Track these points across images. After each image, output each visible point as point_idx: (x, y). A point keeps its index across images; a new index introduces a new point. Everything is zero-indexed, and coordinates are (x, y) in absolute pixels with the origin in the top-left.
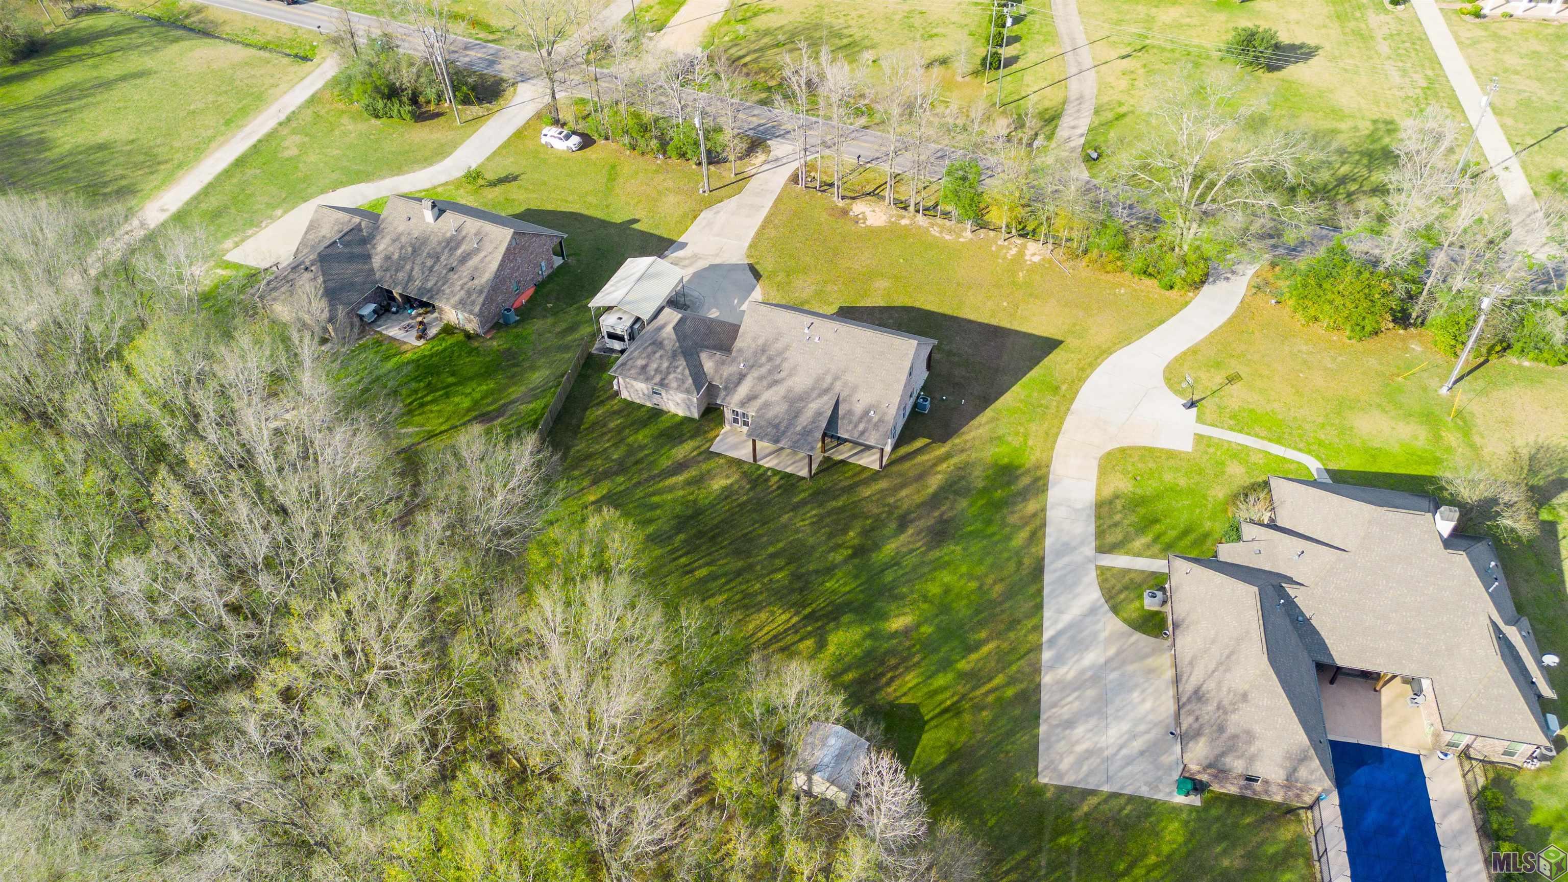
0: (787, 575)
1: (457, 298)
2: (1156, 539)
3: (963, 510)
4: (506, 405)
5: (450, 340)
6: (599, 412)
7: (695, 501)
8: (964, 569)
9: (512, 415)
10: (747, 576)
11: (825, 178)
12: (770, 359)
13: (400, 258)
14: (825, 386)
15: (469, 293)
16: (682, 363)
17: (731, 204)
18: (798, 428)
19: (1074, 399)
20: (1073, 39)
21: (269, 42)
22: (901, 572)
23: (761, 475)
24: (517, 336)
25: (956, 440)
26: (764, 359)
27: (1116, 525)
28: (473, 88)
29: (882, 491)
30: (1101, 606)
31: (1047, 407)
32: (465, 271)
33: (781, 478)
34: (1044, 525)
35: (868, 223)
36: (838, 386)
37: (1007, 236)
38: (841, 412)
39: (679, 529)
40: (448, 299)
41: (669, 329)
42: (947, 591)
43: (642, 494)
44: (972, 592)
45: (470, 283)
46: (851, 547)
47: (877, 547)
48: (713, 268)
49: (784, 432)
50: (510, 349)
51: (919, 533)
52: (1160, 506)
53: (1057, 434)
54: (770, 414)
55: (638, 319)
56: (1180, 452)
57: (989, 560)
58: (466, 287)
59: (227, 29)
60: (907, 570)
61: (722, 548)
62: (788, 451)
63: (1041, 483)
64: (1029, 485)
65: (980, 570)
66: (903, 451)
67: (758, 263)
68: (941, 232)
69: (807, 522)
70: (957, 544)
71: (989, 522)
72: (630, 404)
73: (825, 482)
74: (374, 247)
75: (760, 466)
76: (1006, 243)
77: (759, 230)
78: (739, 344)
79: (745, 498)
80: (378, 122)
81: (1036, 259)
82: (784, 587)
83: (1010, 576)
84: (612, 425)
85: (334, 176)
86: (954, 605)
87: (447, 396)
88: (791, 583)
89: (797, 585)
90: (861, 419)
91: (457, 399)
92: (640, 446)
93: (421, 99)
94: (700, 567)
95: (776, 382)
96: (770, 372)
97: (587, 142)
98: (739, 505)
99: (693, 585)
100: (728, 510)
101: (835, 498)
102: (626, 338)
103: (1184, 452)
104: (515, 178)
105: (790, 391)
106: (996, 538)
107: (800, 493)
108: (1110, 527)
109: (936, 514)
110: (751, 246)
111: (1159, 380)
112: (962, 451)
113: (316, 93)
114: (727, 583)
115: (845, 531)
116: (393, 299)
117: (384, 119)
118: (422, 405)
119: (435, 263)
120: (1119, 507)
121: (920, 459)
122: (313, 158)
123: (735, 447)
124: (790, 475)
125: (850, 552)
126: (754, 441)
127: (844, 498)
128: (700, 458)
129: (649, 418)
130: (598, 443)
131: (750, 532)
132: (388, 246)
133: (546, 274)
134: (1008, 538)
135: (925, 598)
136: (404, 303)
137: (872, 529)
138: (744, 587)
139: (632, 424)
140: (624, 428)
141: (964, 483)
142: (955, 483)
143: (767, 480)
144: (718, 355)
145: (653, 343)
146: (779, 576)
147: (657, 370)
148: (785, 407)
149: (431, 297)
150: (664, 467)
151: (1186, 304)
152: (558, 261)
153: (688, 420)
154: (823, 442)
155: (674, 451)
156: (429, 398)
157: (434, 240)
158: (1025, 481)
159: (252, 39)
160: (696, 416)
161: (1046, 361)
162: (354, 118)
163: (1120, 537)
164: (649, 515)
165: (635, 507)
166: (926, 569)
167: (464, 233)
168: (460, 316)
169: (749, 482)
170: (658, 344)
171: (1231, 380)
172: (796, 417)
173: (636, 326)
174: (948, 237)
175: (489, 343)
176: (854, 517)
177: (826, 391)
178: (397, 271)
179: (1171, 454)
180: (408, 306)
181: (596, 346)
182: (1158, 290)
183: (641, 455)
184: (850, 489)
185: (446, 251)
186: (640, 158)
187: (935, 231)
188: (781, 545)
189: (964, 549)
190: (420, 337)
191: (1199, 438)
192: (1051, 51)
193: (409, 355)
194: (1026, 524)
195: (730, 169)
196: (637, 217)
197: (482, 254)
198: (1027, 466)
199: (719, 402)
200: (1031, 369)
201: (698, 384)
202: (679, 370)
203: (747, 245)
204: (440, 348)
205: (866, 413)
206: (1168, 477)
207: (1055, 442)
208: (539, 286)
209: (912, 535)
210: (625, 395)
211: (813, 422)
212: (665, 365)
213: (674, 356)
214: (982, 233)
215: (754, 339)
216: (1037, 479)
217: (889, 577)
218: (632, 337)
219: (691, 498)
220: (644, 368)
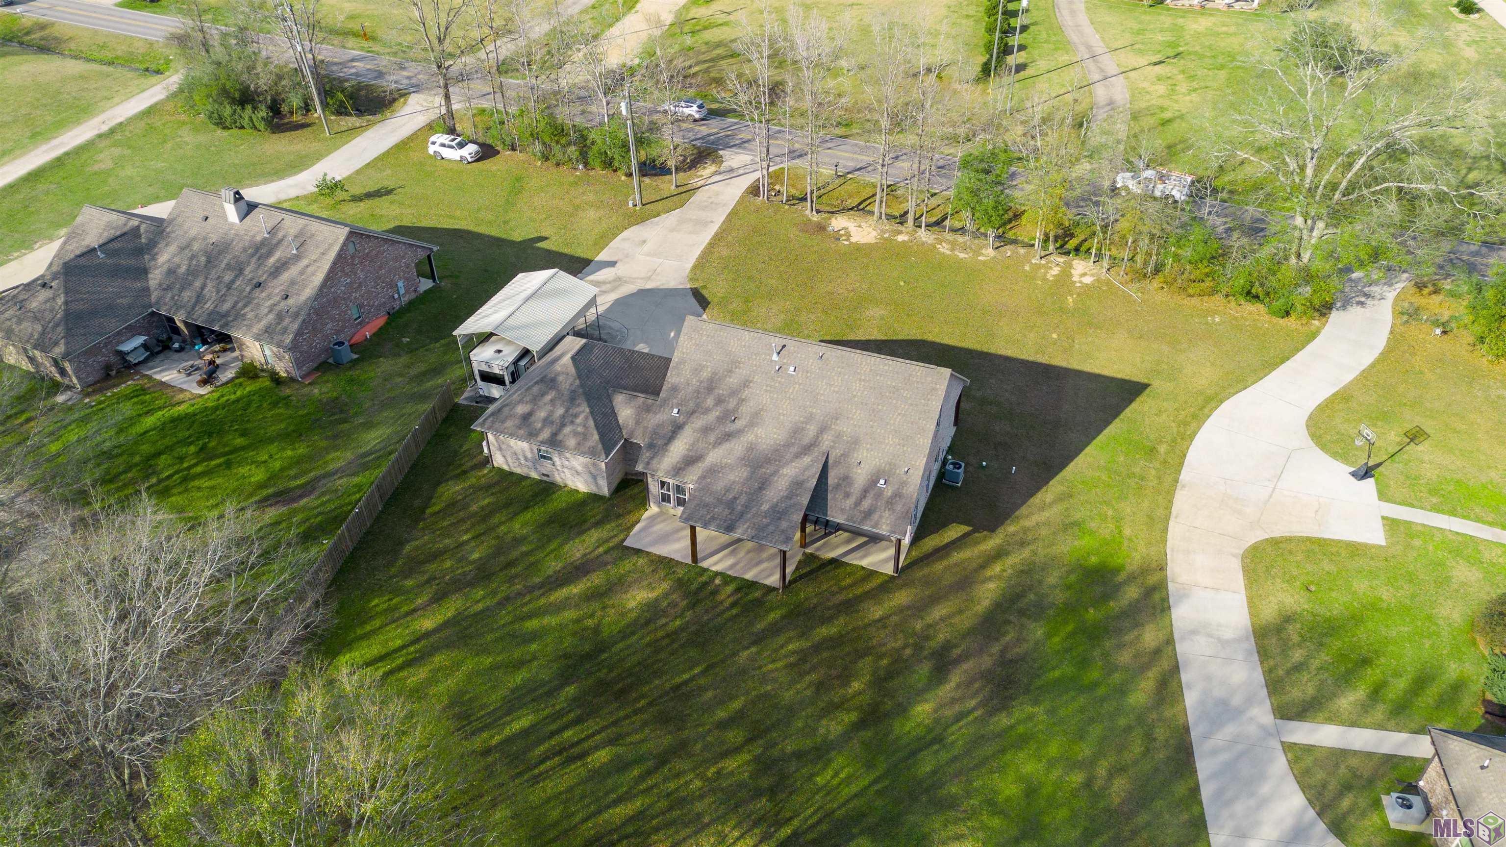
0: (748, 763)
1: (264, 323)
2: (1376, 693)
3: (1037, 643)
4: (317, 479)
5: (250, 387)
6: (458, 488)
7: (596, 630)
8: (1053, 749)
9: (323, 494)
10: (679, 765)
11: (793, 192)
12: (719, 401)
13: (189, 272)
14: (806, 441)
15: (280, 317)
16: (583, 409)
17: (669, 219)
18: (765, 507)
19: (1181, 464)
20: (1089, 47)
21: (117, 58)
22: (944, 756)
23: (705, 584)
24: (351, 381)
25: (1011, 528)
26: (710, 402)
27: (1298, 668)
28: (352, 96)
29: (901, 610)
30: (1312, 825)
31: (1142, 479)
32: (277, 287)
33: (738, 590)
34: (1175, 669)
35: (853, 240)
36: (827, 441)
37: (1043, 253)
38: (832, 480)
39: (565, 678)
40: (249, 327)
41: (567, 359)
42: (1031, 791)
43: (509, 618)
44: (1075, 793)
45: (283, 304)
46: (858, 708)
47: (902, 710)
48: (642, 293)
49: (742, 515)
50: (337, 398)
51: (969, 683)
52: (1363, 634)
53: (1167, 518)
54: (719, 486)
55: (526, 352)
56: (1366, 545)
57: (1096, 731)
58: (277, 308)
59: (73, 46)
60: (956, 752)
61: (636, 712)
62: (750, 545)
63: (1157, 597)
64: (1138, 601)
65: (1085, 751)
66: (932, 542)
67: (705, 287)
68: (952, 250)
69: (779, 664)
70: (1036, 702)
71: (1084, 663)
72: (506, 477)
73: (807, 592)
74: (154, 258)
75: (705, 570)
76: (1043, 262)
77: (706, 248)
78: (672, 378)
79: (678, 623)
80: (226, 133)
81: (1088, 280)
82: (741, 785)
83: (1136, 762)
84: (474, 508)
85: (150, 190)
86: (1047, 820)
87: (228, 465)
88: (754, 776)
89: (765, 782)
90: (865, 492)
91: (243, 470)
92: (515, 539)
93: (285, 109)
94: (597, 748)
95: (728, 436)
96: (721, 420)
97: (487, 152)
98: (668, 635)
99: (583, 782)
100: (649, 645)
101: (827, 620)
102: (507, 379)
103: (1374, 546)
104: (389, 192)
105: (751, 448)
106: (1101, 691)
107: (767, 612)
108: (1288, 673)
109: (996, 649)
110: (695, 267)
111: (1302, 438)
112: (1022, 544)
113: (156, 104)
114: (642, 778)
115: (845, 678)
116: (176, 330)
117: (235, 131)
118: (185, 480)
119: (237, 277)
120: (1296, 638)
121: (957, 556)
122: (129, 171)
123: (665, 538)
124: (753, 585)
125: (853, 716)
126: (693, 529)
127: (842, 620)
128: (608, 558)
129: (535, 495)
130: (449, 536)
131: (686, 683)
132: (174, 256)
133: (405, 300)
134: (1122, 691)
135: (993, 805)
136: (193, 337)
137: (891, 675)
138: (672, 786)
139: (507, 505)
140: (492, 513)
141: (1032, 596)
142: (1019, 596)
143: (715, 592)
144: (641, 398)
145: (542, 380)
146: (731, 764)
147: (547, 421)
148: (742, 473)
149: (226, 324)
150: (550, 572)
151: (1313, 336)
152: (426, 284)
153: (594, 498)
154: (803, 530)
155: (567, 547)
156: (199, 469)
157: (237, 247)
158: (1132, 593)
159: (96, 55)
160: (605, 491)
161: (1128, 412)
162: (196, 130)
163: (1310, 690)
164: (517, 654)
165: (496, 640)
166: (988, 749)
167: (280, 235)
168: (268, 352)
169: (686, 595)
170: (549, 382)
171: (1415, 436)
172: (761, 488)
173: (523, 363)
174: (962, 255)
175: (306, 390)
176: (860, 655)
177: (807, 449)
178: (182, 289)
179: (1355, 549)
180: (198, 341)
181: (466, 395)
182: (1267, 317)
183: (515, 554)
184: (849, 606)
185: (254, 260)
186: (554, 170)
187: (944, 249)
188: (737, 704)
189: (1052, 712)
190: (204, 382)
191: (1391, 524)
192: (1065, 58)
193: (181, 409)
194: (1144, 668)
195: (670, 182)
196: (543, 234)
197: (305, 262)
198: (1129, 568)
199: (640, 468)
200: (1108, 423)
201: (607, 445)
202: (579, 420)
203: (689, 266)
204: (233, 397)
205: (873, 482)
206: (1361, 586)
207: (1165, 530)
208: (393, 316)
209: (958, 686)
210: (499, 461)
211: (789, 497)
212: (560, 411)
213: (572, 399)
214: (1008, 250)
215: (697, 371)
216: (1150, 591)
217: (926, 765)
218: (515, 377)
219: (590, 623)
220: (526, 418)
